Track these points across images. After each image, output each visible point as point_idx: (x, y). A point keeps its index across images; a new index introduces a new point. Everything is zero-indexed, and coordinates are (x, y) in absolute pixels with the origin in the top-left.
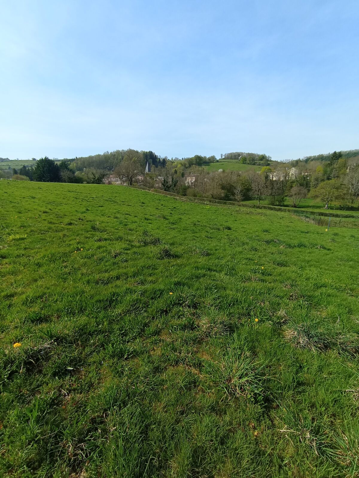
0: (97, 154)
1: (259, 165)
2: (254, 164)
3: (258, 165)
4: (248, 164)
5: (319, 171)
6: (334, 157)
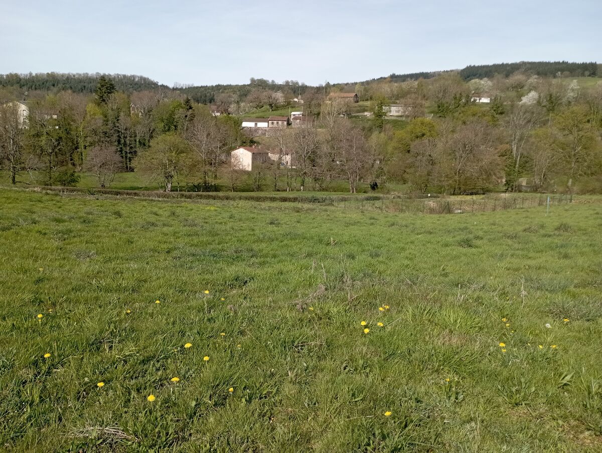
5: (94, 114)
6: (102, 86)
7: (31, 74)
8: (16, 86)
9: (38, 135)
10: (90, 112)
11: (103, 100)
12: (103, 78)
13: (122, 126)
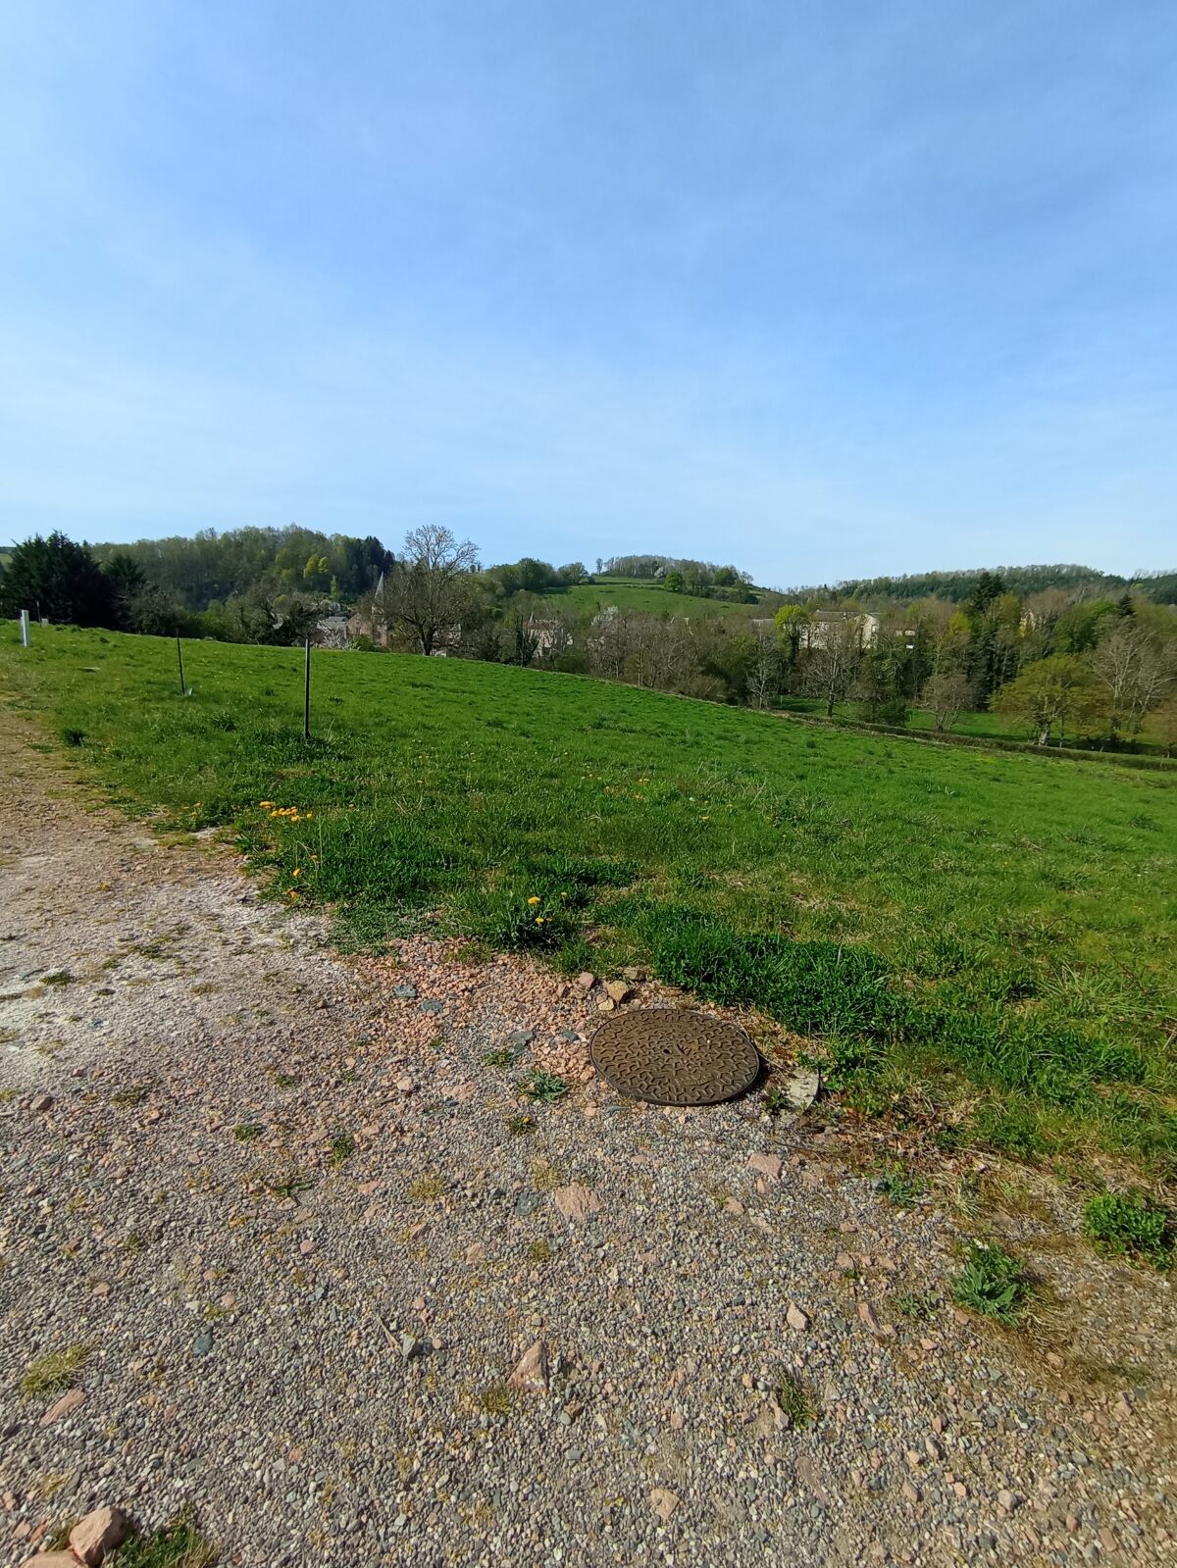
0: (172, 536)
1: (723, 598)
2: (708, 596)
3: (718, 598)
4: (691, 593)
5: (960, 628)
6: (983, 587)
7: (905, 576)
8: (884, 594)
9: (881, 657)
10: (954, 625)
11: (980, 607)
12: (986, 576)
13: (997, 645)
